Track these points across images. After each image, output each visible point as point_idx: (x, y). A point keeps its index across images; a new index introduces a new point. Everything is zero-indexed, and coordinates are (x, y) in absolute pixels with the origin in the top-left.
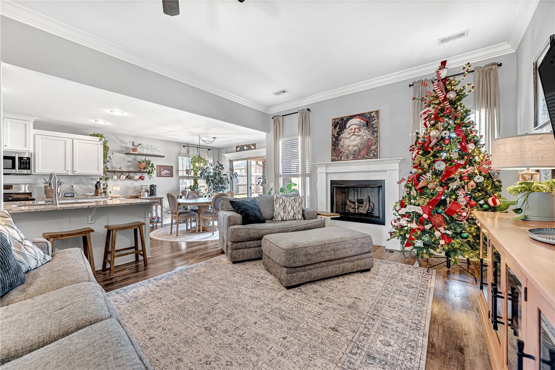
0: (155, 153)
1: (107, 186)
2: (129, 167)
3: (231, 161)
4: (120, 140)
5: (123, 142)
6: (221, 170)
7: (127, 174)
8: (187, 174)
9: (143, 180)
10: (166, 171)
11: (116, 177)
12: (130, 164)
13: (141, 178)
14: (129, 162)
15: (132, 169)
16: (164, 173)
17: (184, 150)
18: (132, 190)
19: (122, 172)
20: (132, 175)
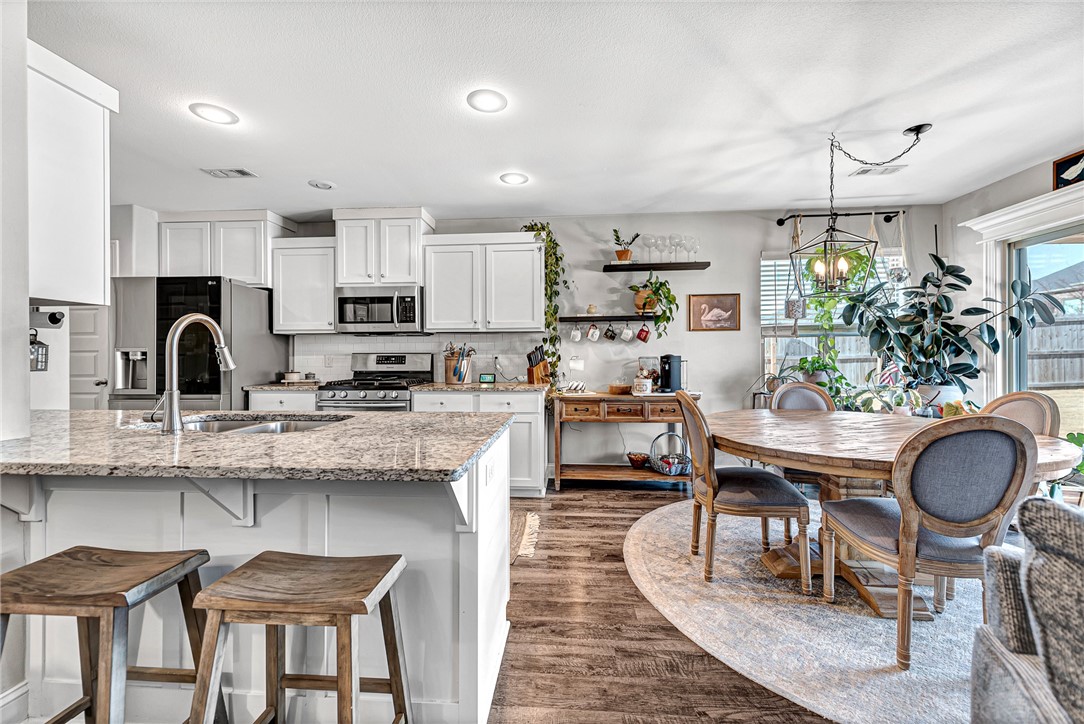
0: (683, 258)
1: (559, 358)
2: (613, 304)
3: (1013, 249)
4: (592, 235)
5: (598, 239)
6: (951, 294)
7: (605, 326)
8: (788, 316)
9: (644, 340)
10: (716, 311)
11: (577, 334)
12: (615, 297)
13: (642, 336)
14: (613, 291)
15: (619, 312)
16: (709, 317)
17: (781, 237)
18: (620, 372)
19: (593, 320)
20: (616, 326)
